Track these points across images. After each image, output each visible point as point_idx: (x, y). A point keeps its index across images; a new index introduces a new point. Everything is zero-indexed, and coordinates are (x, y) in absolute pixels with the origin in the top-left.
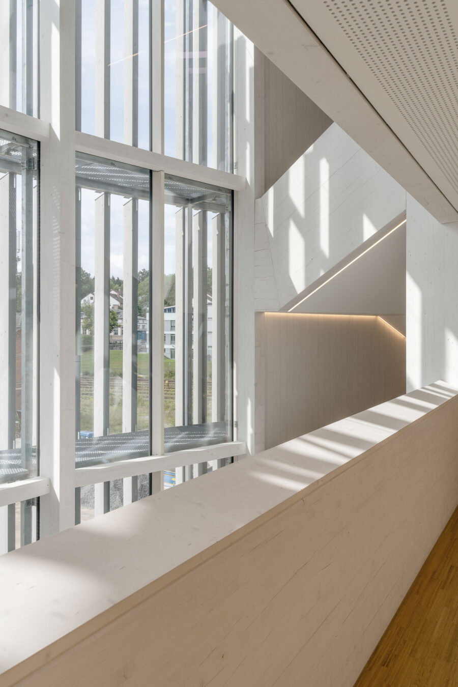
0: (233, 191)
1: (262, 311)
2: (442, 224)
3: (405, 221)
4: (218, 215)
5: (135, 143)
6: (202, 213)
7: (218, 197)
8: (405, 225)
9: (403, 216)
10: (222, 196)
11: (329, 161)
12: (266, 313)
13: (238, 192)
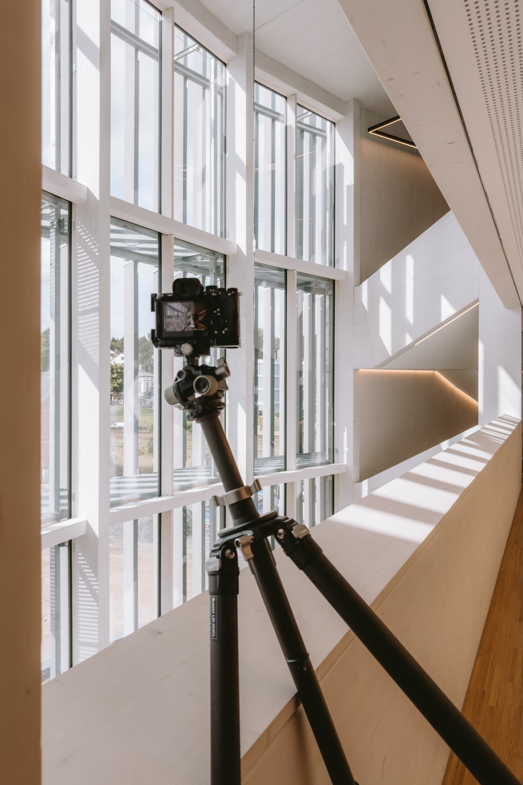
0: (334, 281)
1: (358, 368)
2: (506, 308)
3: (478, 303)
4: (322, 297)
5: (273, 250)
6: (312, 296)
7: (319, 284)
8: (478, 306)
9: (477, 301)
10: (322, 283)
11: (413, 257)
12: (360, 370)
13: (338, 281)
